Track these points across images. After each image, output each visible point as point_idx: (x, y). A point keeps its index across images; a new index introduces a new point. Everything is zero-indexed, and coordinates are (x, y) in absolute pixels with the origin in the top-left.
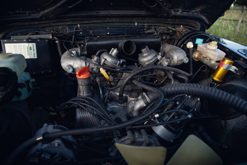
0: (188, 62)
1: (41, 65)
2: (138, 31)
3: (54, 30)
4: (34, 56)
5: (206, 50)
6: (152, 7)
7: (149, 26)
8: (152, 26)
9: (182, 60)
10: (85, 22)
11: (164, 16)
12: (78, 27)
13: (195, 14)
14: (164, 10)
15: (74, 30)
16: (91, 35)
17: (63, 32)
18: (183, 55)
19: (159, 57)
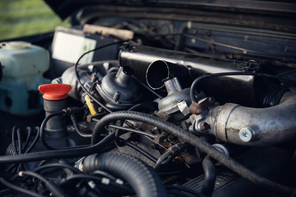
9: (239, 131)
18: (251, 119)
19: (182, 106)
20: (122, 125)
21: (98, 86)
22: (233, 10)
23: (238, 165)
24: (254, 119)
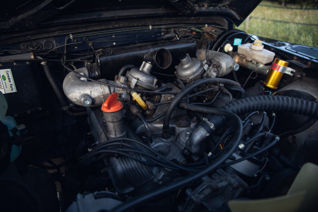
0: (239, 69)
1: (24, 101)
2: (153, 36)
3: (33, 46)
4: (12, 90)
5: (251, 52)
6: (175, 2)
7: (167, 28)
8: (170, 28)
9: (231, 68)
10: (80, 30)
11: (187, 13)
12: (70, 39)
13: (222, 9)
14: (188, 5)
15: (66, 44)
16: (91, 48)
17: (48, 49)
19: (206, 67)
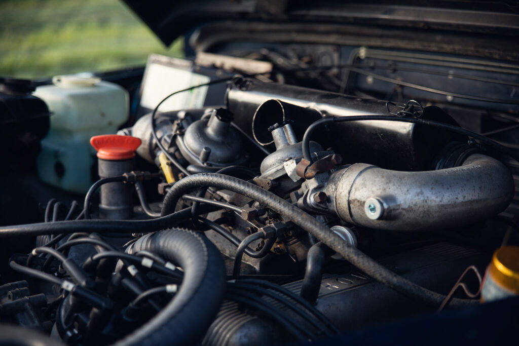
18: (385, 186)
19: (290, 167)
20: (202, 196)
21: (179, 138)
22: (421, 25)
23: (361, 256)
24: (391, 185)
